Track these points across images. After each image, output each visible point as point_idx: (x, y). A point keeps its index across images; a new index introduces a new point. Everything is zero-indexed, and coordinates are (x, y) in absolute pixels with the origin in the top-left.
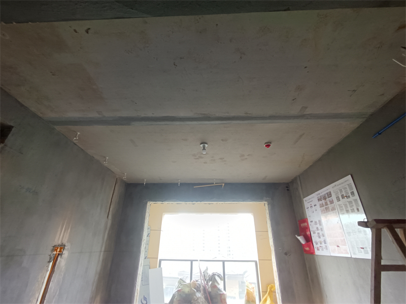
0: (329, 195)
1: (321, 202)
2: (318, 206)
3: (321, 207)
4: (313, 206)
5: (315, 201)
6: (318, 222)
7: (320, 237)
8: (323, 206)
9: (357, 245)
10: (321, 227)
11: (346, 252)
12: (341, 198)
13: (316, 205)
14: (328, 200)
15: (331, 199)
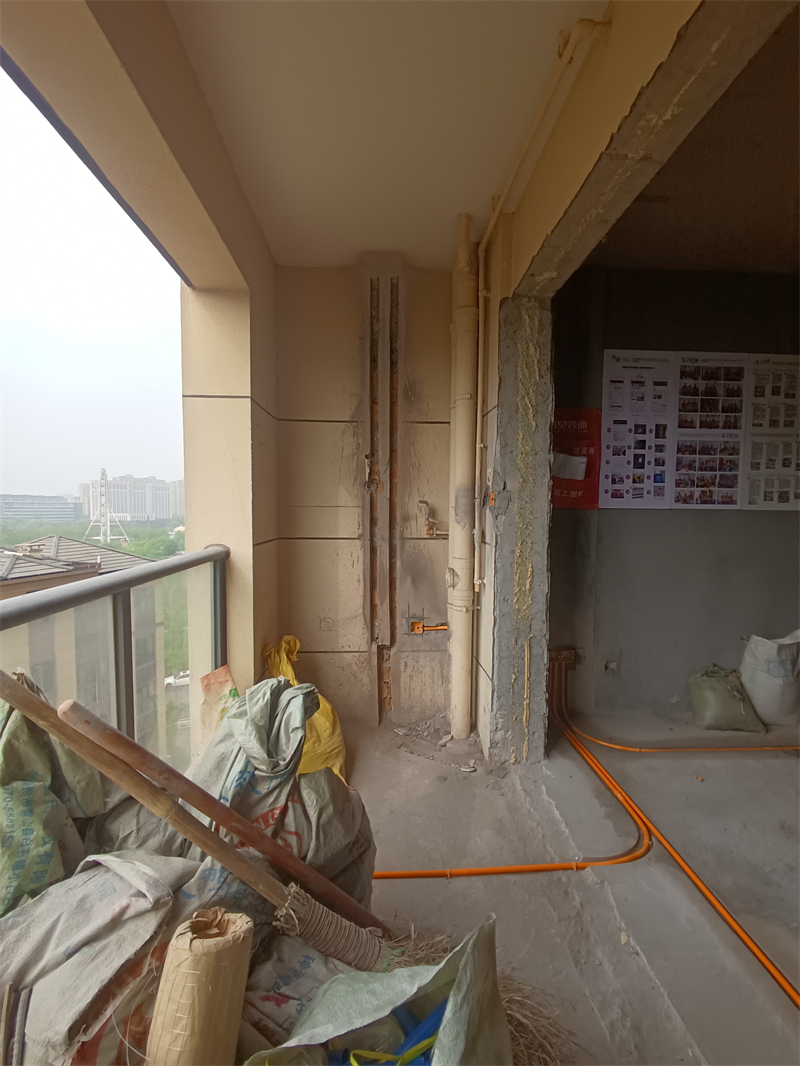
0: (736, 374)
1: (690, 382)
2: (674, 388)
3: (685, 394)
6: (651, 427)
7: (641, 466)
8: (695, 394)
9: (766, 486)
10: (660, 441)
11: (731, 501)
12: (768, 390)
13: (665, 384)
14: (721, 386)
15: (733, 384)
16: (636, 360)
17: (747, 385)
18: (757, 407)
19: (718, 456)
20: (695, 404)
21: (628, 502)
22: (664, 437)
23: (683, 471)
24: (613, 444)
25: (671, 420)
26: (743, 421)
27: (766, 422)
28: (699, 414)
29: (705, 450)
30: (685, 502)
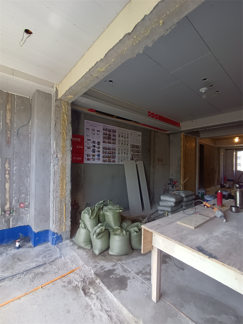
0: (115, 131)
1: (105, 132)
2: (102, 133)
4: (96, 131)
6: (96, 142)
7: (94, 152)
8: (106, 135)
9: (121, 158)
10: (99, 146)
11: (114, 162)
12: (121, 136)
13: (99, 131)
14: (112, 133)
15: (114, 134)
16: (93, 124)
17: (117, 134)
18: (119, 140)
19: (112, 151)
20: (106, 137)
21: (91, 162)
22: (100, 145)
23: (104, 154)
24: (87, 146)
25: (101, 141)
26: (116, 143)
27: (121, 144)
28: (107, 140)
29: (109, 149)
30: (105, 162)
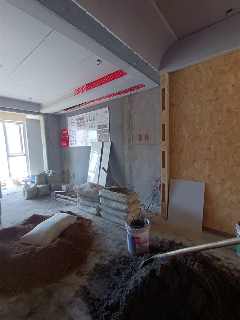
0: (83, 118)
1: (78, 121)
2: (76, 123)
3: (77, 124)
4: (73, 122)
5: (75, 120)
6: (74, 131)
7: (73, 139)
8: (79, 123)
9: (90, 141)
10: (75, 133)
12: (88, 121)
14: (82, 121)
16: (71, 119)
17: (85, 120)
18: (87, 124)
21: (72, 146)
23: (78, 139)
25: (76, 129)
26: (85, 128)
28: (79, 127)
30: (79, 145)
